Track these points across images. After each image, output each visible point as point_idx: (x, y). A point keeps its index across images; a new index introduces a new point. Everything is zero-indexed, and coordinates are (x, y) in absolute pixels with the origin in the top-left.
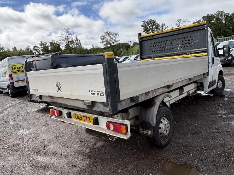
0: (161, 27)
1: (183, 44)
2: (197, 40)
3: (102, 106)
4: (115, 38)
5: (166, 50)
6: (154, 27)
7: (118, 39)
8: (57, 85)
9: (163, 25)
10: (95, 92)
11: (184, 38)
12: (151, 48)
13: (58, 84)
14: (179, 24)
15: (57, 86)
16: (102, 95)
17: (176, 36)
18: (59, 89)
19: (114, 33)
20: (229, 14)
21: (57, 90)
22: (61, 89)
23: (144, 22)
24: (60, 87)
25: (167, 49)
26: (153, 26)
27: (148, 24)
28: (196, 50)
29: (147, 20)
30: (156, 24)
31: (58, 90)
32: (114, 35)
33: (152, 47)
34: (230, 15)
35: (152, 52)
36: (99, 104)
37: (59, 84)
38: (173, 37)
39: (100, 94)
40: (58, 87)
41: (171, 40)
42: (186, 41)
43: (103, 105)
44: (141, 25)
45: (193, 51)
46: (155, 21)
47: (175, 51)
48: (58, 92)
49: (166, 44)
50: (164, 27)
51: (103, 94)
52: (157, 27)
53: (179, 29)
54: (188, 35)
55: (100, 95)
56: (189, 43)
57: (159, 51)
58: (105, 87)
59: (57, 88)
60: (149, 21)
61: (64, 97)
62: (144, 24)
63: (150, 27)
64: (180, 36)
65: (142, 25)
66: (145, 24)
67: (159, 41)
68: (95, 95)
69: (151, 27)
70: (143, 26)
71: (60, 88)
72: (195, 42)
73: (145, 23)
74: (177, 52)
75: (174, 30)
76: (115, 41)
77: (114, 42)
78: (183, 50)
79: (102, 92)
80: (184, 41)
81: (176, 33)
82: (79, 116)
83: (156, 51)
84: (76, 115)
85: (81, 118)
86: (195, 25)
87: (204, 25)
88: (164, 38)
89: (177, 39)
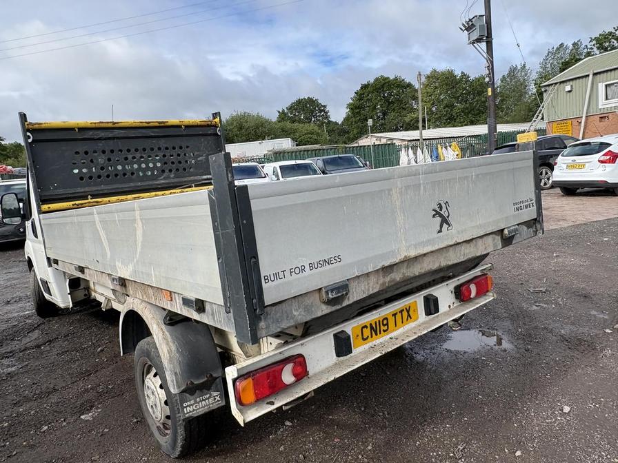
1: (173, 163)
2: (202, 156)
3: (525, 229)
5: (129, 174)
8: (438, 210)
10: (521, 204)
11: (174, 148)
13: (441, 207)
15: (437, 214)
16: (531, 205)
17: (155, 141)
18: (445, 221)
21: (439, 228)
22: (450, 220)
24: (446, 214)
25: (132, 174)
28: (205, 177)
31: (441, 227)
35: (82, 178)
36: (521, 226)
37: (444, 206)
38: (147, 144)
40: (441, 216)
41: (140, 148)
42: (179, 155)
45: (200, 180)
47: (156, 179)
48: (440, 231)
53: (162, 125)
54: (183, 142)
56: (187, 161)
59: (439, 219)
61: (458, 241)
64: (163, 143)
68: (522, 209)
71: (448, 217)
72: (199, 161)
74: (162, 181)
75: (151, 124)
78: (175, 177)
79: (531, 200)
80: (175, 155)
81: (153, 132)
82: (378, 324)
83: (95, 177)
84: (366, 327)
85: (387, 324)
86: (199, 123)
87: (213, 126)
88: (119, 142)
89: (156, 149)
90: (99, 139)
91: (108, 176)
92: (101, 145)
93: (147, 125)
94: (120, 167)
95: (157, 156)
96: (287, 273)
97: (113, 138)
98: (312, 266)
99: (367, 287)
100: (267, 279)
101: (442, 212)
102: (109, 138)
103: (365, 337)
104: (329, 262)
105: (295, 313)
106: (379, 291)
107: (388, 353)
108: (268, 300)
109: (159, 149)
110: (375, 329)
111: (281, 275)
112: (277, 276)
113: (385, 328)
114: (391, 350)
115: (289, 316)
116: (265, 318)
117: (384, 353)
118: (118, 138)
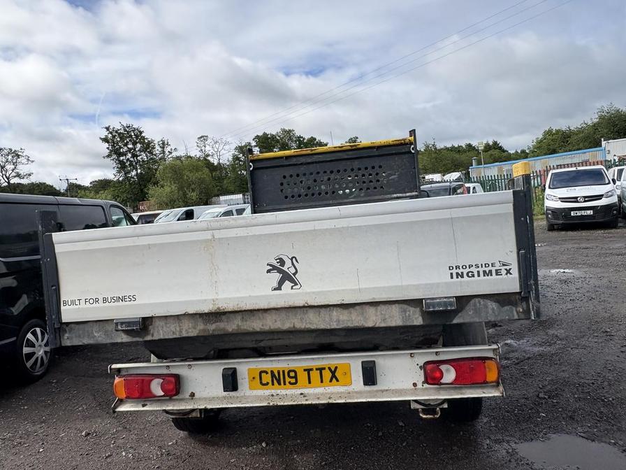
0: (160, 149)
1: (364, 182)
2: (395, 175)
3: (492, 305)
4: (13, 167)
5: (323, 193)
6: (139, 146)
7: (22, 169)
8: (278, 265)
9: (164, 145)
10: (473, 269)
11: (366, 168)
12: (282, 188)
13: (282, 262)
14: (205, 146)
15: (275, 269)
16: (504, 272)
17: (349, 163)
18: (288, 278)
19: (11, 150)
20: (304, 139)
22: (299, 278)
23: (108, 129)
24: (291, 271)
25: (327, 193)
26: (135, 143)
27: (122, 137)
29: (118, 127)
30: (144, 138)
31: (281, 283)
32: (10, 157)
33: (285, 185)
34: (305, 141)
35: (286, 197)
36: (481, 301)
37: (287, 261)
38: (341, 166)
39: (496, 270)
40: (281, 272)
42: (370, 175)
43: (497, 301)
44: (101, 139)
46: (141, 133)
49: (315, 181)
50: (167, 150)
51: (508, 272)
52: (148, 147)
53: (354, 148)
54: (376, 162)
55: (497, 274)
56: (378, 181)
57: (306, 195)
58: (519, 250)
60: (125, 130)
62: (110, 135)
63: (126, 145)
64: (356, 164)
65: (103, 137)
66: (114, 137)
67: (304, 172)
68: (473, 276)
69: (130, 146)
70: (105, 140)
71: (294, 274)
72: (391, 179)
73: (111, 133)
75: (344, 149)
76: (14, 174)
77: (8, 179)
78: (365, 196)
79: (504, 265)
80: (367, 175)
81: (348, 155)
82: (281, 373)
83: (296, 195)
84: (267, 373)
85: (296, 377)
86: (391, 143)
87: (407, 144)
88: (318, 165)
89: (349, 170)
90: (301, 164)
91: (313, 195)
92: (302, 169)
93: (340, 149)
94: (323, 187)
95: (350, 176)
96: (83, 302)
97: (313, 163)
98: (105, 300)
99: (178, 329)
100: (65, 303)
101: (285, 268)
102: (309, 163)
103: (264, 382)
104: (123, 299)
105: (96, 335)
106: (197, 337)
107: (277, 406)
108: (65, 319)
109: (352, 170)
110: (277, 378)
111: (77, 302)
112: (73, 302)
113: (293, 381)
114: (282, 404)
115: (90, 335)
116: (70, 332)
117: (271, 404)
118: (316, 162)
